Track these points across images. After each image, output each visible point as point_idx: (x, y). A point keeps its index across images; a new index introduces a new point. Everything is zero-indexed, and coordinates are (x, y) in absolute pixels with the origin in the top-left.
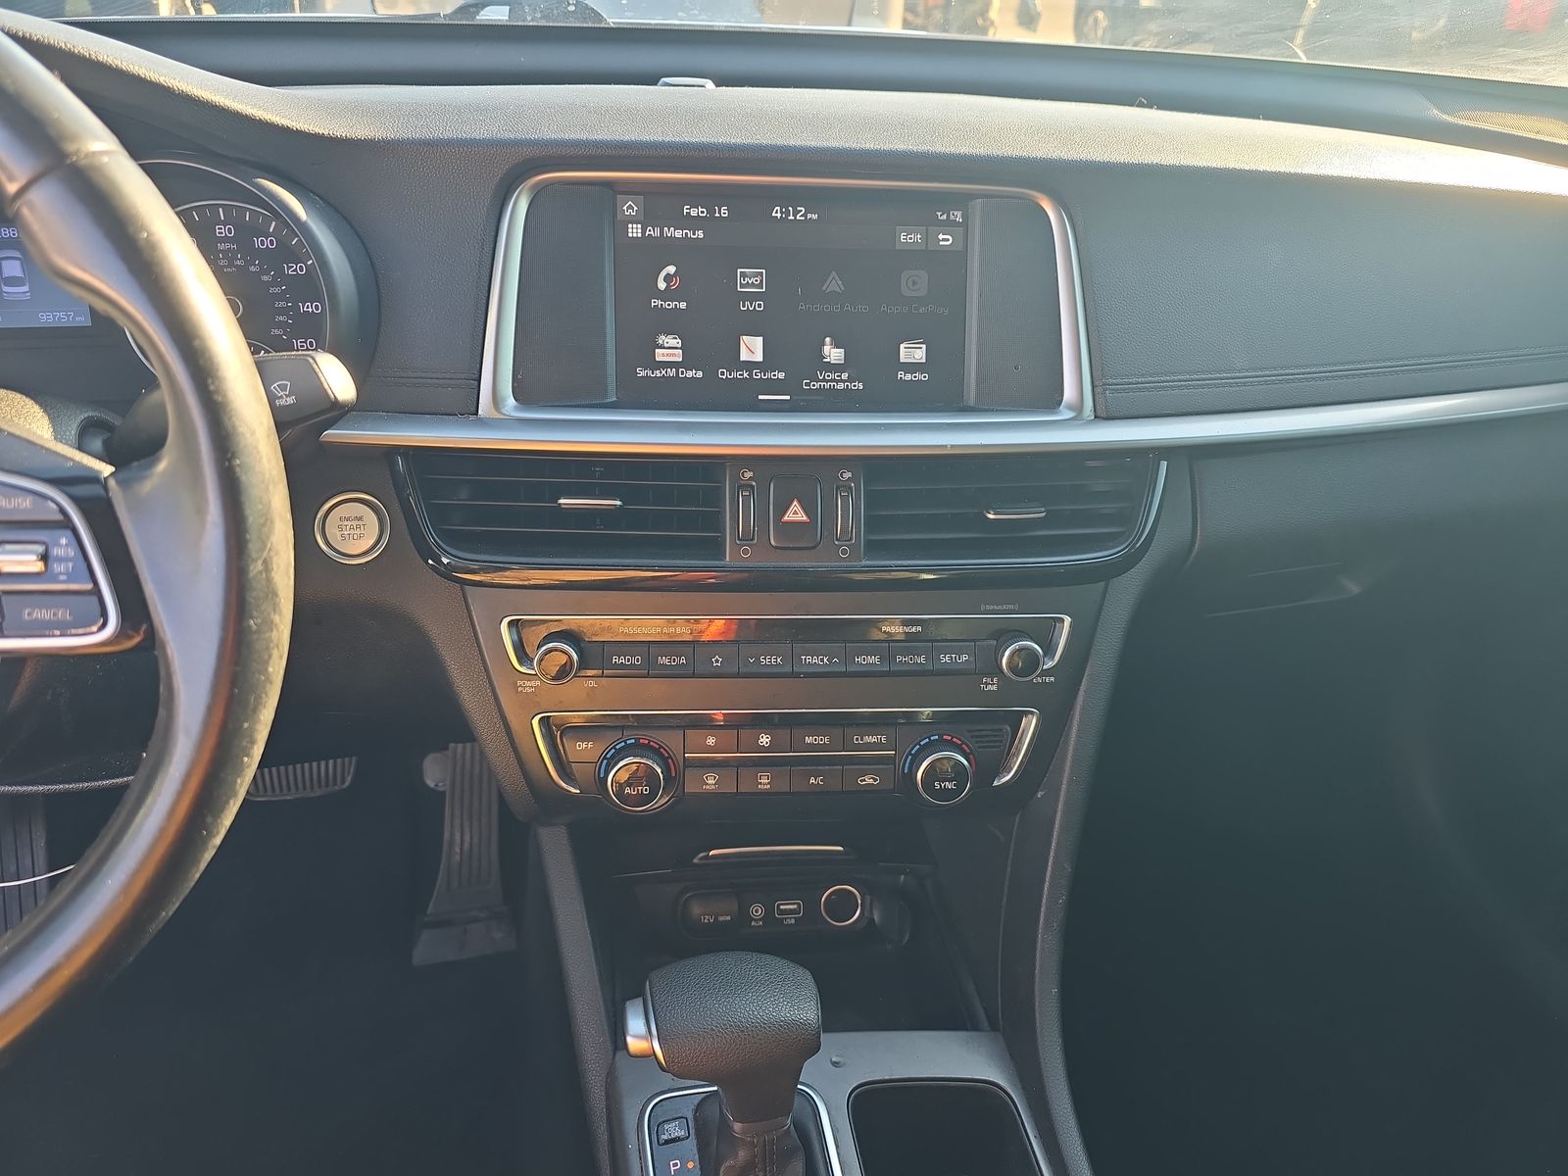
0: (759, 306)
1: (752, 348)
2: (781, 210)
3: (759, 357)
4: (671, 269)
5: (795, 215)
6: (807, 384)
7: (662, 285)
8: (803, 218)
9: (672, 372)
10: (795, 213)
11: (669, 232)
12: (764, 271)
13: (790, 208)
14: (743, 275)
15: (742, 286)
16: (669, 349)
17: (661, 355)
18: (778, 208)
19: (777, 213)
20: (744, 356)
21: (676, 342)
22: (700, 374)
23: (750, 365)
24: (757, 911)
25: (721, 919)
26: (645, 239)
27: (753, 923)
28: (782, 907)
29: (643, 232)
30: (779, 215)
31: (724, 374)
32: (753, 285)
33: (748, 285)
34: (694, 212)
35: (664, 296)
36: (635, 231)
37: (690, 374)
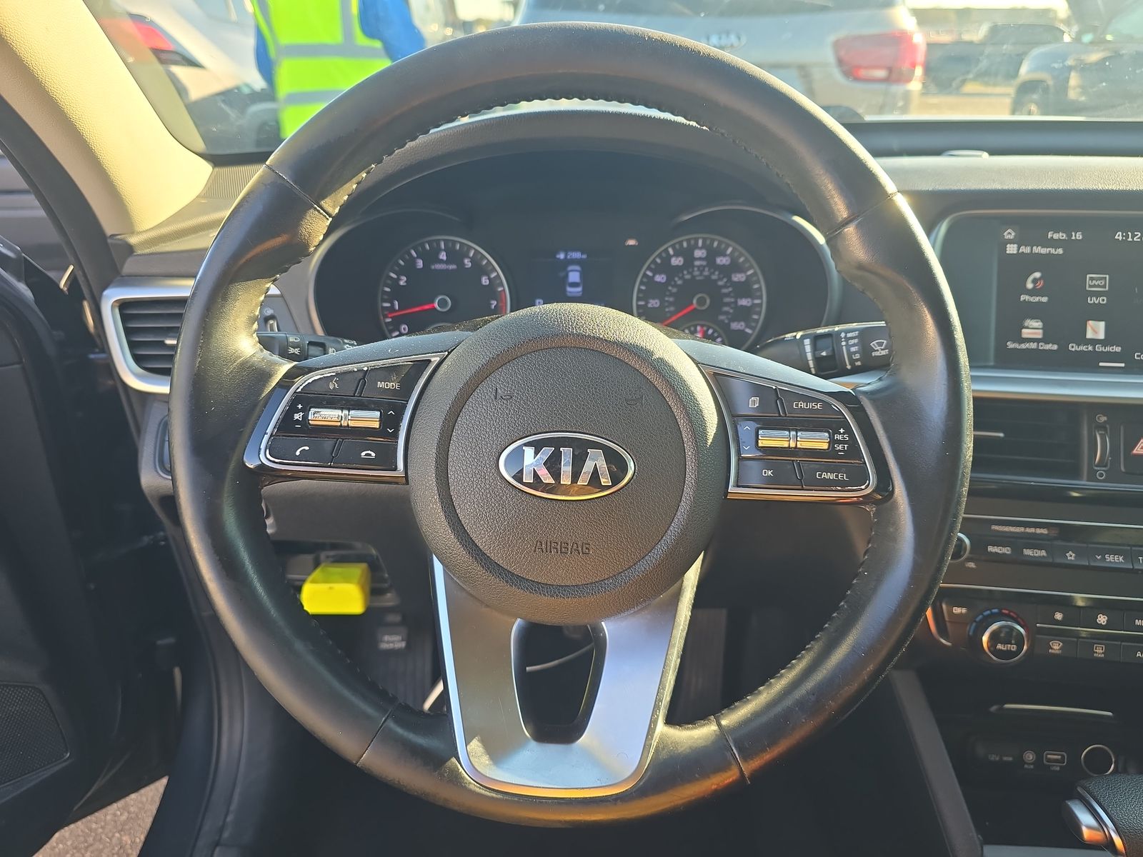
0: (1102, 300)
1: (1096, 330)
2: (1122, 234)
3: (1101, 336)
4: (1037, 275)
5: (1133, 238)
6: (1138, 356)
7: (1030, 285)
8: (1139, 240)
9: (1033, 346)
10: (1133, 236)
11: (1037, 250)
12: (1107, 276)
13: (1130, 234)
14: (1092, 279)
15: (1090, 286)
16: (1033, 329)
17: (1026, 333)
18: (1120, 233)
19: (1119, 236)
20: (1089, 335)
21: (1038, 324)
22: (1055, 347)
23: (1094, 342)
24: (1030, 757)
25: (1005, 759)
26: (1019, 255)
27: (1026, 766)
28: (1049, 756)
29: (1018, 250)
30: (1120, 238)
31: (1073, 347)
32: (1098, 286)
33: (1094, 286)
34: (1056, 236)
35: (1032, 293)
36: (1012, 249)
37: (1049, 347)
